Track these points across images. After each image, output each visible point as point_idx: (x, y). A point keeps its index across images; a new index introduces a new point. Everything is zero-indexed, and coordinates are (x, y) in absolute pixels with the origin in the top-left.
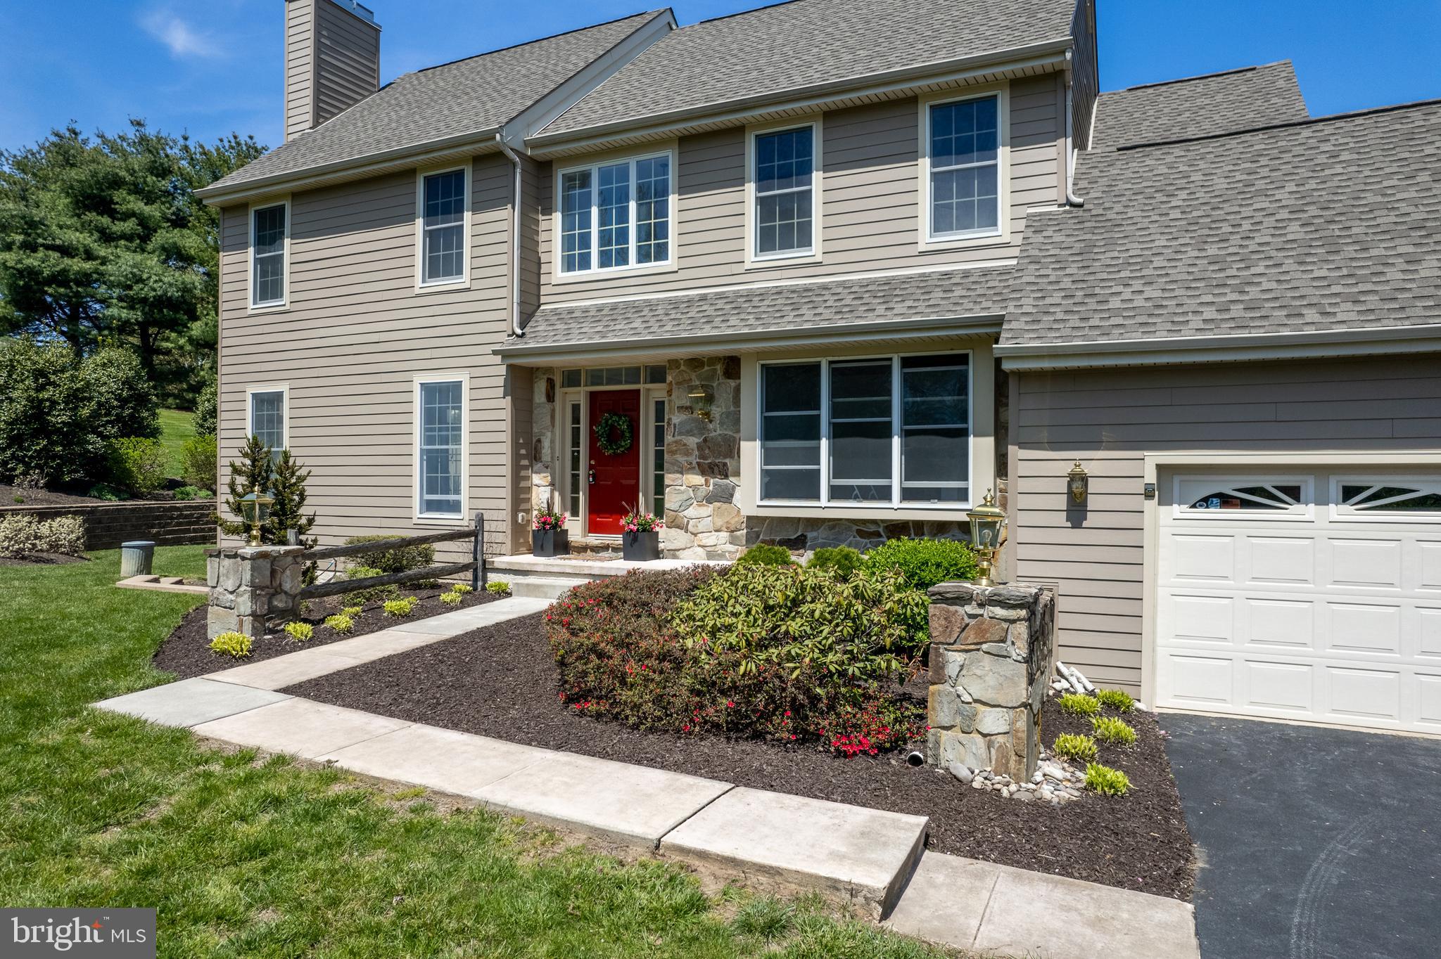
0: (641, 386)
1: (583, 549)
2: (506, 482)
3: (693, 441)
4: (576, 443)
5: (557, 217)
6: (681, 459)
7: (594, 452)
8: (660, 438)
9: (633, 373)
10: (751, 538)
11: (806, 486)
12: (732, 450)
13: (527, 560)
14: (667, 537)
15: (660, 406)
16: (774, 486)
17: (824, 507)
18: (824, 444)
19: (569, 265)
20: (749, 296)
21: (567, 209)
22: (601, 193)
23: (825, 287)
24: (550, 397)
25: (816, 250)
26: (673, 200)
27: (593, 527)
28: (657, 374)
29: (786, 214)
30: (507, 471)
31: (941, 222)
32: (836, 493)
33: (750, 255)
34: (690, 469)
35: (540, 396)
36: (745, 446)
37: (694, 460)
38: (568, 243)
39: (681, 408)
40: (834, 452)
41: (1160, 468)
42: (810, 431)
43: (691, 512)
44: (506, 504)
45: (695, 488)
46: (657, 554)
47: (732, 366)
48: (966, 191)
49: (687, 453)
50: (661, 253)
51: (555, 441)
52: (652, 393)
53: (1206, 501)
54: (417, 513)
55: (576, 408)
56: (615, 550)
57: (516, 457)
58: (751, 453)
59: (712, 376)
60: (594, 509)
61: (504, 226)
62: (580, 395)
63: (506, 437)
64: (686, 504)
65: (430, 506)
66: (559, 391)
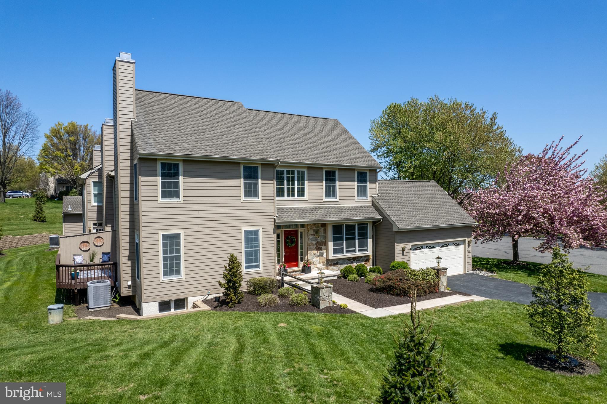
0: (298, 229)
2: (274, 258)
3: (312, 242)
4: (279, 244)
5: (275, 182)
7: (285, 246)
8: (302, 242)
9: (296, 226)
11: (341, 251)
15: (302, 233)
16: (335, 251)
19: (278, 195)
21: (278, 179)
22: (287, 177)
25: (338, 198)
29: (330, 189)
30: (274, 254)
31: (360, 195)
32: (347, 252)
33: (324, 198)
34: (314, 249)
37: (315, 247)
38: (278, 189)
40: (346, 243)
41: (412, 245)
42: (341, 239)
44: (274, 264)
45: (315, 254)
47: (324, 225)
48: (362, 189)
49: (312, 245)
50: (303, 195)
53: (415, 250)
54: (244, 270)
55: (279, 235)
58: (331, 245)
59: (318, 227)
62: (281, 231)
63: (274, 245)
65: (247, 268)
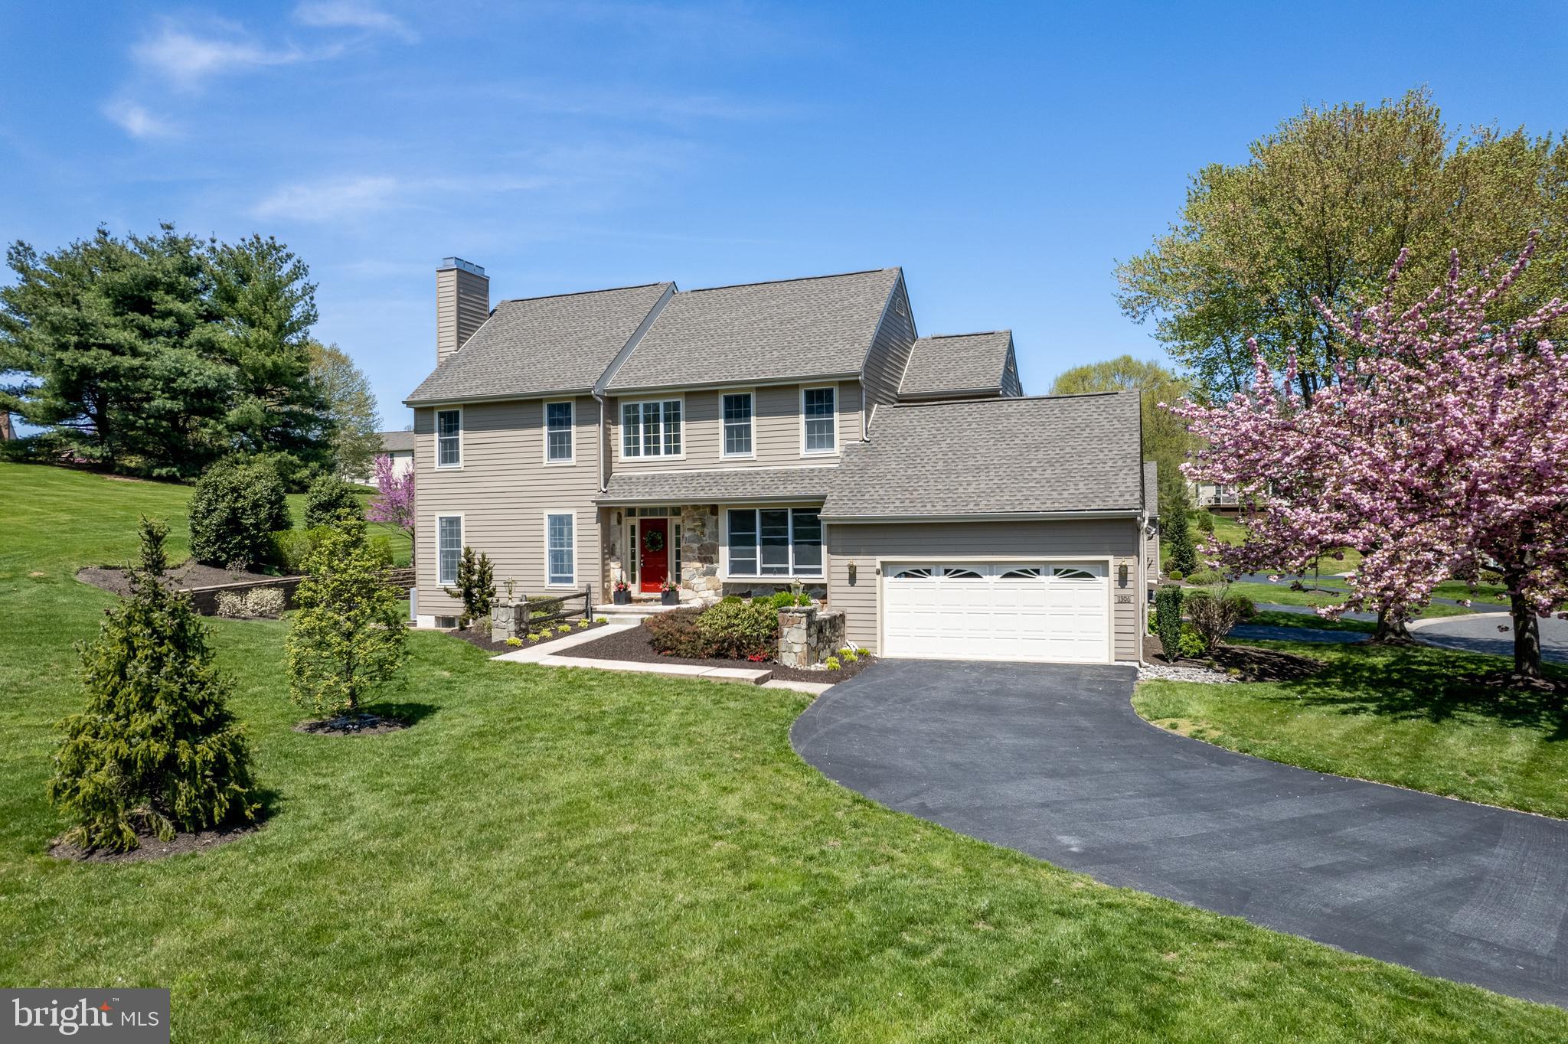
0: (668, 517)
1: (639, 601)
2: (599, 567)
3: (695, 546)
4: (633, 545)
5: (621, 428)
6: (690, 554)
7: (643, 550)
8: (678, 544)
9: (663, 510)
10: (724, 594)
11: (750, 568)
12: (714, 550)
13: (612, 607)
14: (683, 593)
15: (678, 527)
16: (735, 568)
17: (758, 578)
18: (758, 548)
19: (628, 453)
20: (722, 476)
21: (627, 422)
22: (645, 417)
23: (758, 473)
24: (619, 522)
25: (754, 454)
26: (683, 424)
27: (643, 589)
28: (676, 511)
29: (739, 435)
30: (599, 561)
31: (810, 444)
32: (764, 571)
33: (722, 455)
34: (694, 560)
35: (614, 521)
36: (721, 549)
37: (696, 555)
38: (627, 441)
39: (689, 529)
40: (762, 552)
41: (883, 563)
42: (751, 542)
43: (695, 581)
44: (599, 578)
45: (697, 569)
46: (678, 602)
47: (714, 509)
48: (820, 431)
49: (693, 552)
50: (677, 450)
51: (623, 544)
52: (673, 521)
53: (900, 575)
54: (547, 584)
55: (633, 528)
56: (657, 600)
57: (604, 554)
58: (724, 552)
59: (704, 514)
60: (644, 580)
61: (595, 434)
62: (636, 521)
63: (598, 544)
64: (693, 577)
65: (554, 580)
66: (624, 518)
